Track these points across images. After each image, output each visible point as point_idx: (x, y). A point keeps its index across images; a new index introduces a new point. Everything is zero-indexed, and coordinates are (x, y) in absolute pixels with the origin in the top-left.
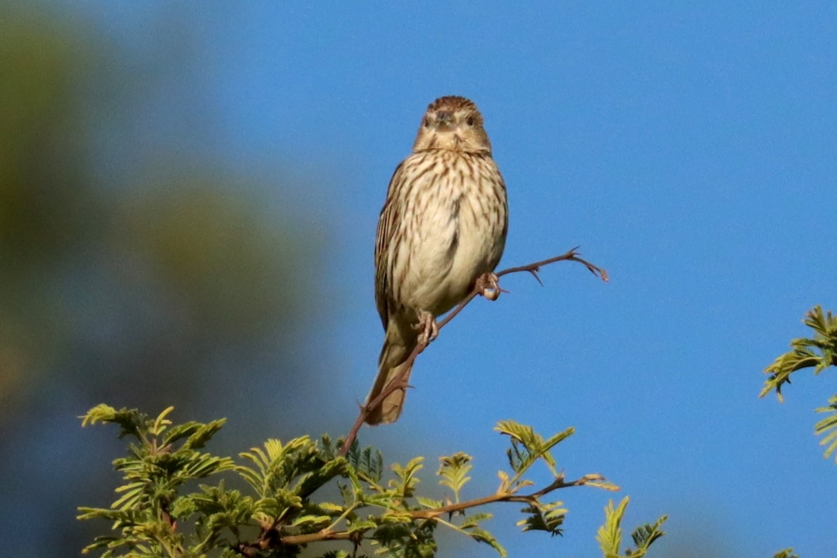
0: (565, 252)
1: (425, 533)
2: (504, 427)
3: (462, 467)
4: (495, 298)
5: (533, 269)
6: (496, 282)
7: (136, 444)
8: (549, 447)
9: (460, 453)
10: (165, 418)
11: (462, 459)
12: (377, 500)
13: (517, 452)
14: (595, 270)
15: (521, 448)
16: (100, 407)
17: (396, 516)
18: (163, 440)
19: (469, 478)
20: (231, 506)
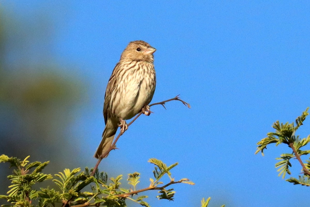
0: (174, 97)
1: (122, 201)
2: (152, 161)
3: (136, 177)
5: (162, 103)
6: (149, 109)
7: (16, 170)
8: (169, 169)
9: (136, 172)
10: (27, 160)
11: (136, 175)
12: (105, 192)
13: (157, 171)
14: (185, 104)
15: (158, 170)
16: (3, 156)
17: (112, 197)
18: (26, 168)
19: (139, 181)
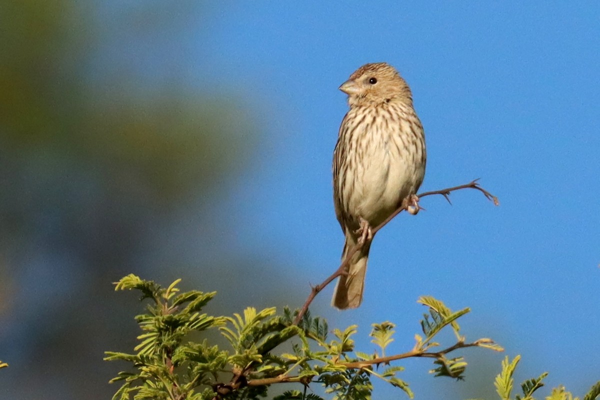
0: (469, 182)
1: (363, 377)
2: (424, 300)
3: (388, 331)
4: (415, 213)
5: (445, 193)
6: (417, 201)
7: (152, 305)
8: (456, 317)
9: (387, 322)
10: (174, 287)
11: (388, 326)
12: (319, 356)
13: (427, 322)
14: (489, 197)
15: (431, 320)
16: (130, 276)
17: (334, 367)
18: (172, 302)
19: (392, 340)
20: (212, 357)
